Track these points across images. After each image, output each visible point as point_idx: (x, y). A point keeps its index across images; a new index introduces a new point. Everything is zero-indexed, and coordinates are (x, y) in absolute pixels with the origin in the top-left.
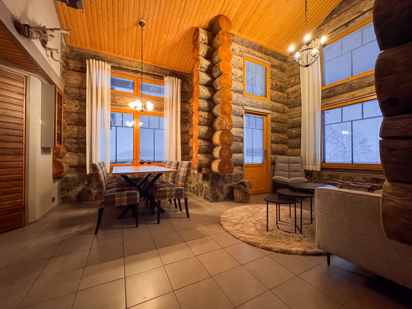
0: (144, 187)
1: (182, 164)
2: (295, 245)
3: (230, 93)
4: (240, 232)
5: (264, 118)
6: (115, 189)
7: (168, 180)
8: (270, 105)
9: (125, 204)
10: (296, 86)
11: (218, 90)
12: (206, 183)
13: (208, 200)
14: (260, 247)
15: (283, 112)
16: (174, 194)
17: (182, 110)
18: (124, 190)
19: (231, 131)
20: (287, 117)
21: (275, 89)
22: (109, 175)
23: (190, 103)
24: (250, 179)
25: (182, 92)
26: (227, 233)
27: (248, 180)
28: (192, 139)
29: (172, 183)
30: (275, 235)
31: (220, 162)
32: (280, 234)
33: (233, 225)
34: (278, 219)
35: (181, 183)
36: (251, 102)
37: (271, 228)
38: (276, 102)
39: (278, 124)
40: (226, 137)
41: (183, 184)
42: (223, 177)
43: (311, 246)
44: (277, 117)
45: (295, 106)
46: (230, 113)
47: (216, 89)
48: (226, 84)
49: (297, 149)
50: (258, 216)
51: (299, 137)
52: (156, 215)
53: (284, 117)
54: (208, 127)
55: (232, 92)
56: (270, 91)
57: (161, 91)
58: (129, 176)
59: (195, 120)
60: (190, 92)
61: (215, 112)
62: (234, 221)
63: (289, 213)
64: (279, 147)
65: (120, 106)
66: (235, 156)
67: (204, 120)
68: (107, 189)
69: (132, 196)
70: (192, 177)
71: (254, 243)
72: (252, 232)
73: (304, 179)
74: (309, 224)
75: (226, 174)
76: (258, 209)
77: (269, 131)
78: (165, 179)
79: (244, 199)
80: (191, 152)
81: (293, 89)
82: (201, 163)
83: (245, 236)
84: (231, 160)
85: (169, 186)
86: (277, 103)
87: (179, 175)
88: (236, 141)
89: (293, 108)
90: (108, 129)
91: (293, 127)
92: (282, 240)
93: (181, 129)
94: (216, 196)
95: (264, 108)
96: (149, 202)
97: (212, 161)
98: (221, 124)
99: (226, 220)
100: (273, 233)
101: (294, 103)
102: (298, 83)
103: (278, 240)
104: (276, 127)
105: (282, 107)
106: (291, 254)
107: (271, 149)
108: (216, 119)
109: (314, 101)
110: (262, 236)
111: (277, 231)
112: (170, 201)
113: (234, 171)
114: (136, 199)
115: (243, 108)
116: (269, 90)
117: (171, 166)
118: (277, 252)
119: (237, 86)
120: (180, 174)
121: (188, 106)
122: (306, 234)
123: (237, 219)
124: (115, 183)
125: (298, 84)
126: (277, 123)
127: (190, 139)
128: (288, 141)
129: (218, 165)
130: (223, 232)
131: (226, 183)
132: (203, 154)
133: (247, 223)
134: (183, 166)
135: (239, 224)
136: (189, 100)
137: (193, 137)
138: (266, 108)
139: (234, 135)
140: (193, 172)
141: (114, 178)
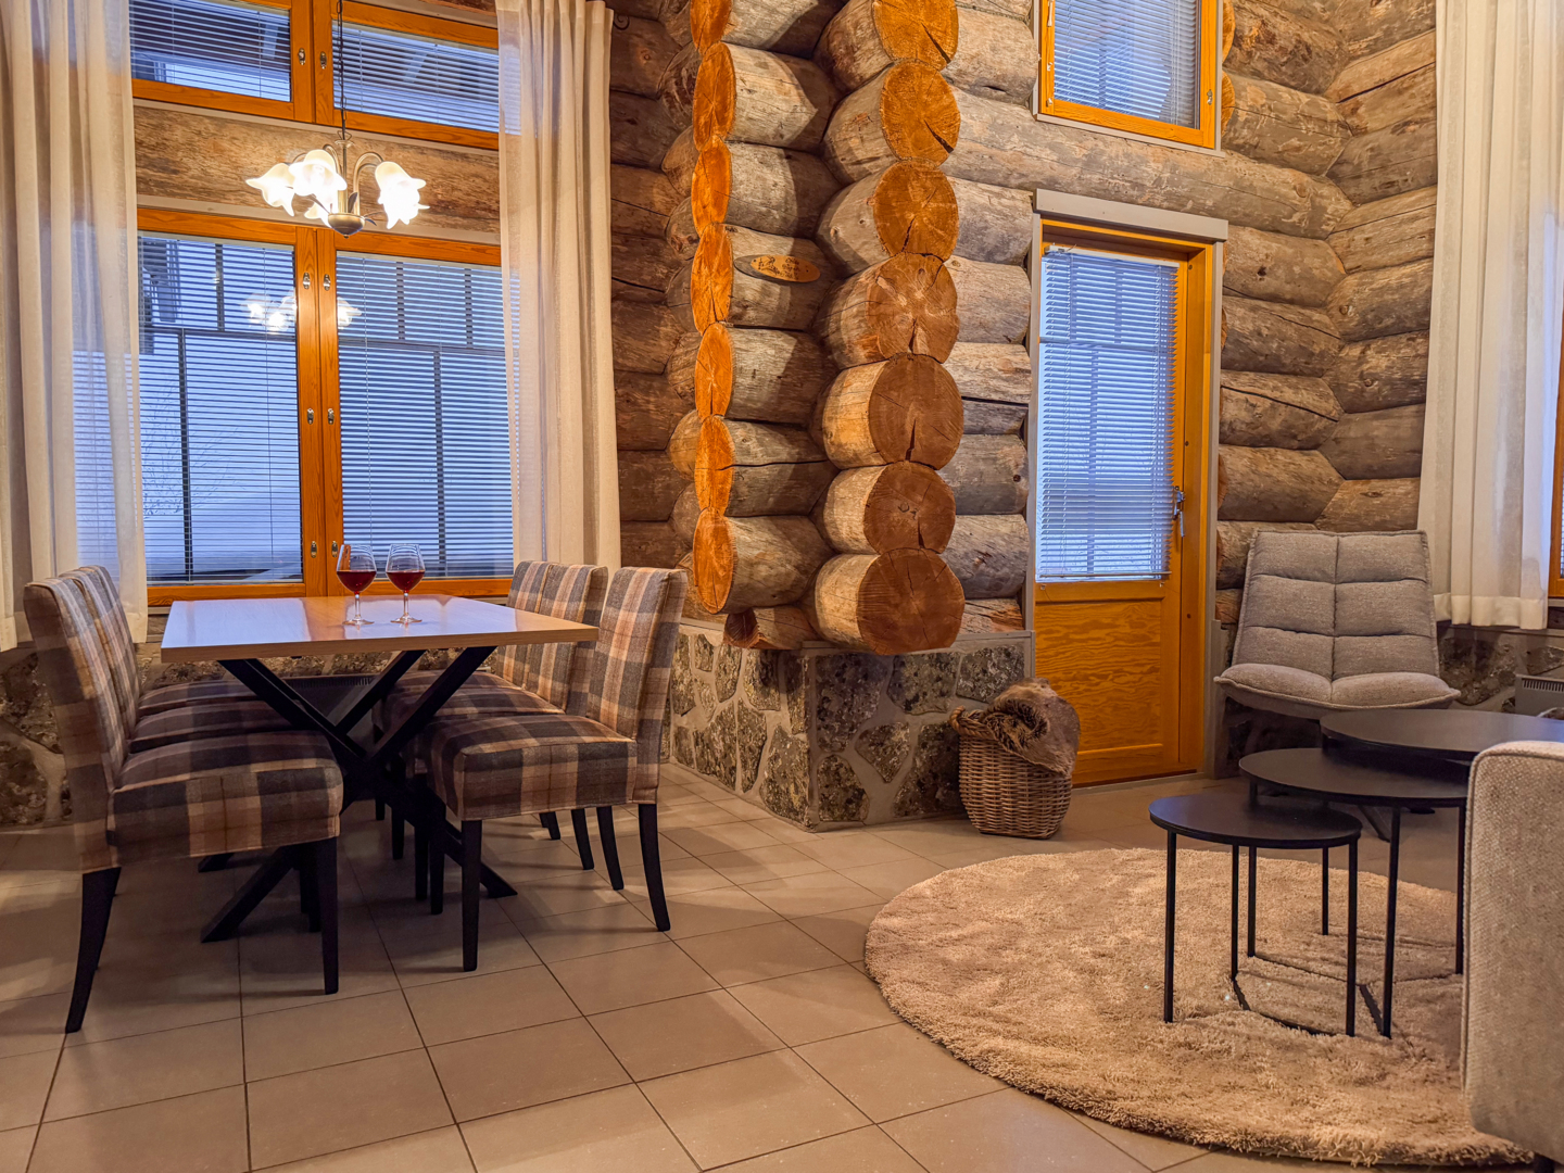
0: (377, 734)
1: (622, 582)
2: (1339, 1110)
3: (946, 101)
4: (989, 1023)
5: (1174, 269)
6: (184, 748)
7: (533, 686)
8: (1223, 181)
9: (253, 843)
10: (1404, 49)
11: (864, 82)
12: (784, 708)
13: (792, 813)
14: (1112, 1120)
15: (1312, 231)
16: (573, 781)
17: (621, 223)
18: (242, 757)
19: (947, 366)
20: (1334, 262)
21: (1260, 66)
22: (144, 659)
23: (674, 174)
24: (1074, 679)
25: (616, 90)
26: (907, 1030)
27: (1054, 688)
28: (690, 419)
29: (558, 705)
30: (1217, 1046)
31: (873, 574)
32: (1249, 1038)
33: (946, 980)
34: (1243, 944)
35: (615, 709)
36: (1090, 162)
37: (1195, 1003)
38: (1260, 159)
39: (1271, 312)
40: (912, 407)
41: (631, 715)
42: (891, 669)
43: (1438, 1113)
44: (1268, 266)
45: (1392, 184)
46: (940, 238)
47: (851, 77)
48: (917, 39)
49: (1398, 482)
50: (1112, 924)
51: (1411, 403)
52: (454, 914)
53: (1317, 262)
54: (794, 341)
55: (957, 94)
56: (1224, 82)
57: (474, 84)
58: (275, 664)
59: (707, 290)
60: (674, 91)
61: (841, 234)
62: (955, 955)
63: (1319, 907)
64: (1275, 472)
65: (206, 193)
66: (973, 533)
67: (765, 292)
68: (134, 748)
69: (293, 798)
70: (693, 668)
71: (1073, 1092)
72: (1070, 1027)
73: (1430, 683)
74: (1440, 977)
75: (910, 649)
76: (1116, 879)
77: (1207, 357)
78: (515, 682)
79: (1031, 812)
80: (688, 506)
81: (1381, 66)
82: (746, 581)
83: (1024, 1048)
84: (944, 556)
85: (535, 732)
86: (1268, 166)
87: (606, 657)
88: (982, 431)
89: (1379, 198)
90: (128, 350)
91: (1370, 332)
92: (1259, 1076)
93: (618, 349)
94: (845, 789)
95: (1177, 204)
96: (409, 829)
97: (820, 568)
98: (880, 318)
99: (905, 947)
100: (1205, 1033)
101: (1383, 167)
102: (1417, 21)
103: (1233, 1078)
104: (1260, 334)
105: (1301, 191)
106: (1310, 1160)
107: (1222, 481)
108: (847, 287)
109: (1526, 153)
110: (1132, 1052)
111: (1230, 1019)
112: (549, 821)
113: (962, 632)
114: (322, 815)
115: (1034, 205)
116: (1215, 74)
117: (553, 598)
118: (1220, 1148)
119: (993, 49)
120: (612, 653)
121: (663, 189)
122: (1419, 1036)
123: (975, 942)
124: (188, 711)
125: (1419, 32)
126: (1263, 304)
127: (677, 422)
128: (1338, 431)
129: (855, 590)
130: (880, 1022)
131: (908, 707)
132: (761, 519)
133: (1040, 965)
134: (626, 600)
135: (989, 970)
136: (667, 147)
137: (693, 406)
138: (1190, 205)
139: (963, 390)
140: (702, 638)
141: (183, 674)
